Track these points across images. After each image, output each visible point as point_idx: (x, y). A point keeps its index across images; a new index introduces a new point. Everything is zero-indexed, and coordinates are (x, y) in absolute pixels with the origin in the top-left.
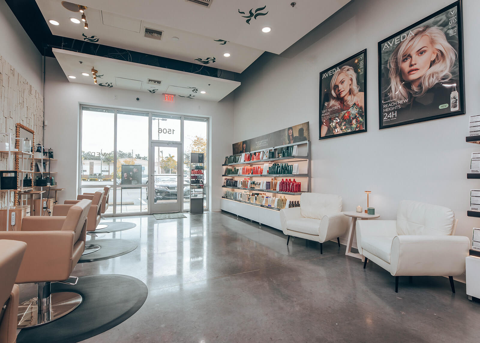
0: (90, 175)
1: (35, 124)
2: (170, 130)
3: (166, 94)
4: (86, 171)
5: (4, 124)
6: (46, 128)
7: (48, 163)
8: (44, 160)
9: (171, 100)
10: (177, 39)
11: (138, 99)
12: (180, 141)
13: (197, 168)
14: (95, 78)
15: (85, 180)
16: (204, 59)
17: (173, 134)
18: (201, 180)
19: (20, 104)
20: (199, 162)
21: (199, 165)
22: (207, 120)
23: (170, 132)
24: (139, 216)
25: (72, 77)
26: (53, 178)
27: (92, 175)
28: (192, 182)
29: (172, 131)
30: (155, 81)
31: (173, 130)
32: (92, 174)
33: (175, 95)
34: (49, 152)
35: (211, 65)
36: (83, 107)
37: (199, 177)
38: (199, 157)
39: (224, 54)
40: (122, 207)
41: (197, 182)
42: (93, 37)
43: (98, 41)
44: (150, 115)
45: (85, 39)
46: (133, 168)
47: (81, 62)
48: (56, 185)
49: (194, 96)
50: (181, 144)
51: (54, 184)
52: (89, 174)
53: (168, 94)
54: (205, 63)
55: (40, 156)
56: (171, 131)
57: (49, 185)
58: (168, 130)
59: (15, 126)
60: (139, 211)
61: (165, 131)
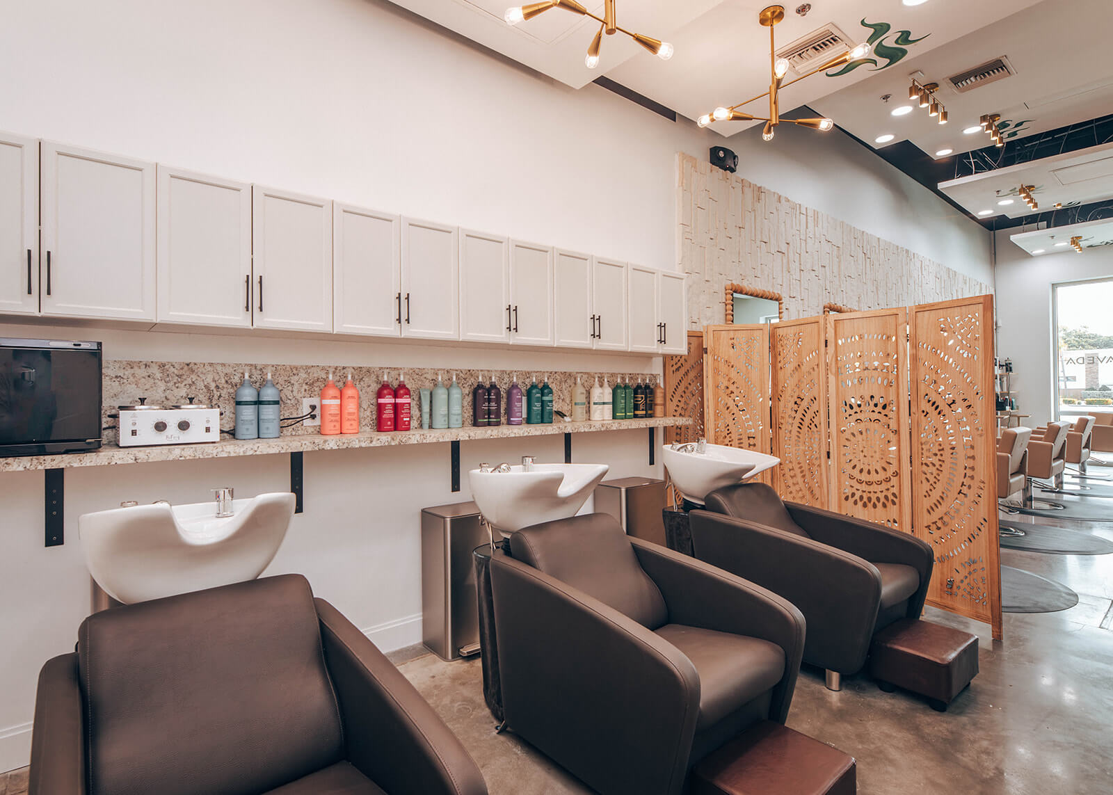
0: (1087, 389)
4: (1074, 379)
7: (1005, 379)
8: (1000, 375)
15: (1073, 402)
26: (1013, 400)
27: (1093, 389)
32: (1094, 387)
34: (1006, 364)
36: (1055, 286)
48: (1018, 409)
51: (1015, 407)
57: (1008, 408)
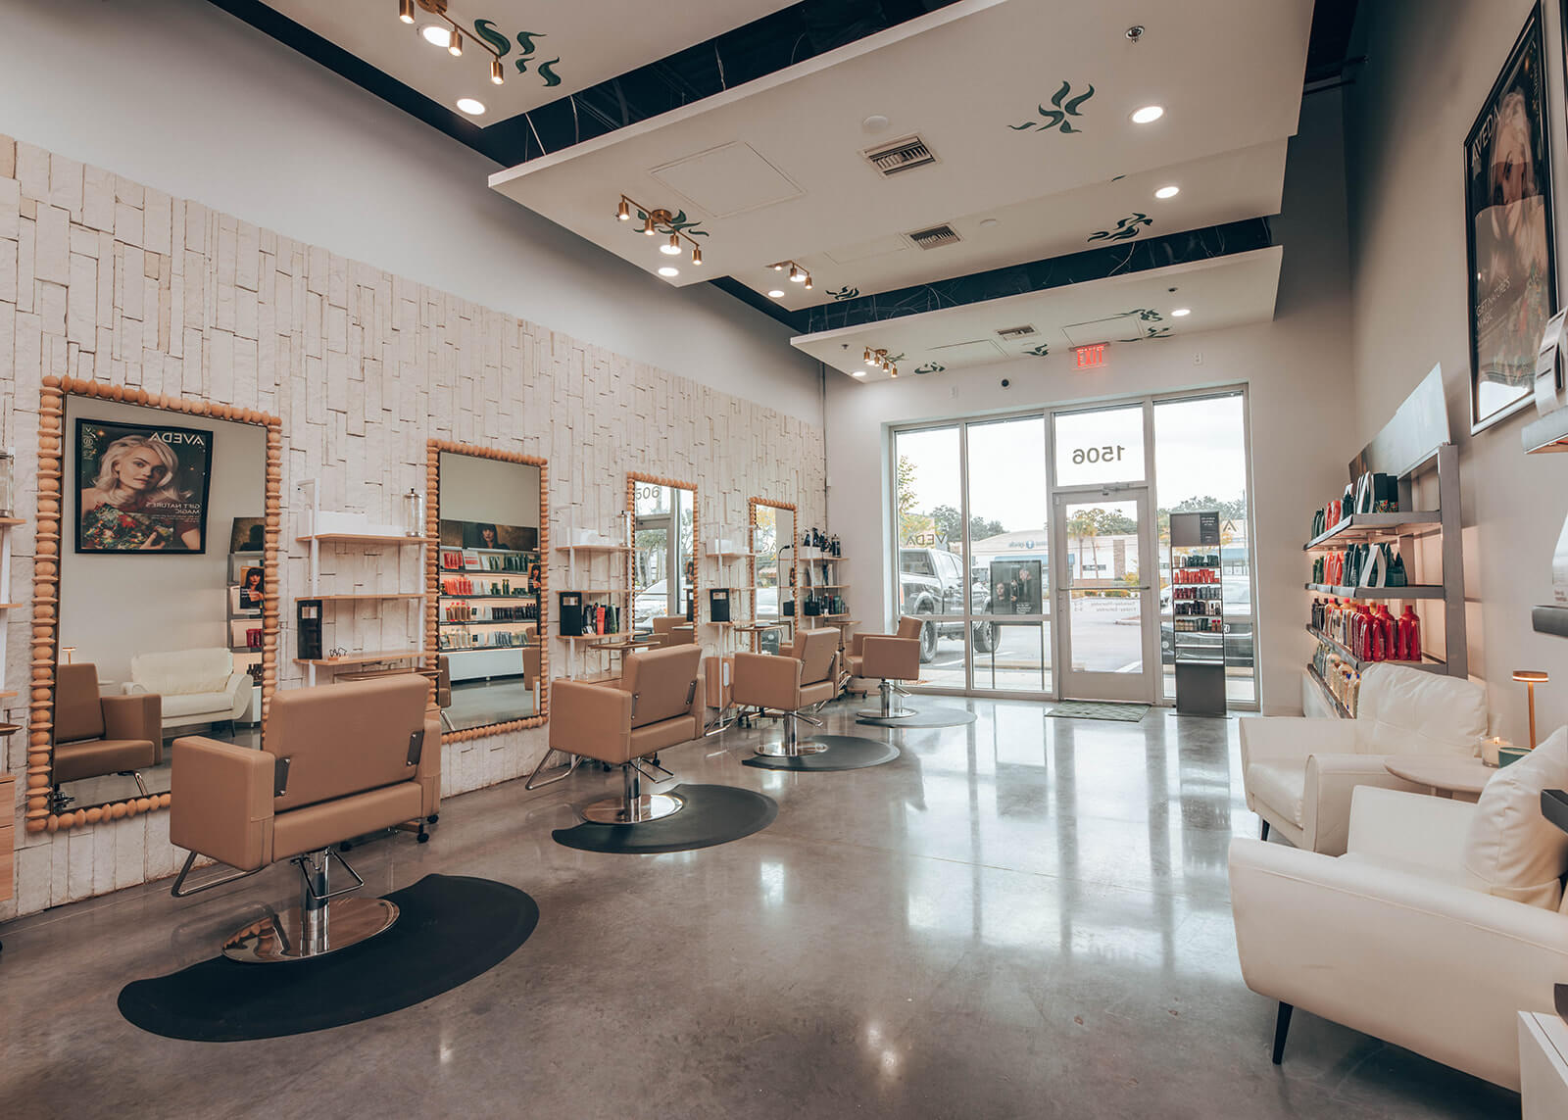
0: (1116, 580)
1: (800, 490)
2: (1109, 451)
3: (1080, 347)
4: (1104, 567)
5: (722, 505)
6: (829, 492)
7: (830, 566)
8: (822, 561)
9: (1097, 359)
10: (994, 222)
11: (1005, 383)
12: (1143, 479)
13: (1193, 562)
14: (886, 366)
16: (1113, 229)
17: (1119, 459)
18: (1210, 602)
19: (759, 460)
20: (1203, 542)
21: (1205, 551)
22: (1242, 389)
23: (1108, 457)
24: (1036, 703)
25: (858, 374)
26: (837, 598)
27: (1120, 579)
28: (1181, 610)
29: (1115, 451)
30: (1018, 331)
31: (1119, 449)
33: (1107, 344)
34: (833, 544)
35: (1144, 233)
36: (894, 429)
37: (1204, 592)
38: (1202, 525)
39: (1156, 191)
40: (996, 673)
41: (1198, 609)
42: (844, 290)
43: (857, 293)
44: (1047, 413)
45: (836, 298)
46: (1019, 569)
47: (845, 346)
48: (847, 612)
49: (1167, 329)
50: (1147, 487)
51: (841, 610)
52: (1113, 577)
53: (1086, 347)
54: (1123, 235)
55: (814, 553)
56: (1111, 453)
58: (1101, 452)
59: (746, 503)
60: (1039, 689)
61: (1093, 455)
